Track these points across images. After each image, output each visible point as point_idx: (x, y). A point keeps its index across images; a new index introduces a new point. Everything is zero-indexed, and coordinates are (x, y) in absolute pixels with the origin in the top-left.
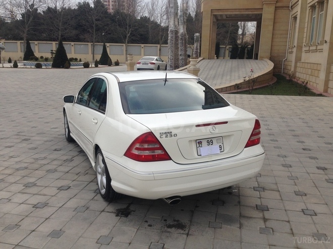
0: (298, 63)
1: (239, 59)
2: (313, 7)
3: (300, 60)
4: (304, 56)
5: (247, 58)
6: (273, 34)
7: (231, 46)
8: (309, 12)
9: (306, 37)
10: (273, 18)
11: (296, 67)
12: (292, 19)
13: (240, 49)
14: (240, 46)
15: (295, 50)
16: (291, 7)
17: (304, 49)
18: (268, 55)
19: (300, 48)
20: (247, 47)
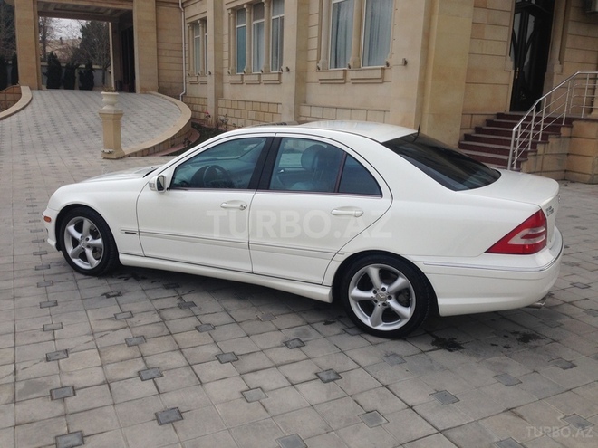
0: (220, 102)
1: (66, 88)
2: (238, 11)
3: (222, 95)
4: (229, 90)
5: (81, 88)
6: (158, 49)
7: (46, 64)
8: (229, 19)
9: (229, 59)
10: (154, 20)
11: (217, 107)
12: (187, 26)
13: (64, 70)
14: (64, 65)
15: (211, 80)
16: (182, 4)
17: (227, 78)
18: (155, 84)
19: (219, 76)
20: (77, 67)
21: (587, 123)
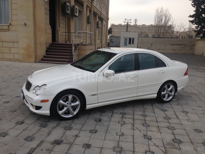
21: (82, 46)
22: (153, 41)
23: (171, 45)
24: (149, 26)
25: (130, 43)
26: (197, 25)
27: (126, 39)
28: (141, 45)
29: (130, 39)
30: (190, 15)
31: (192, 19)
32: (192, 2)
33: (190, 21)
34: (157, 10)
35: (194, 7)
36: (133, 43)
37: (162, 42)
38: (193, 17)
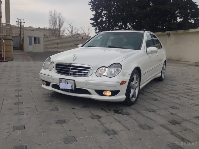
22: (58, 40)
23: (75, 44)
24: (37, 28)
25: (35, 43)
26: (95, 27)
27: (30, 39)
28: (47, 45)
29: (35, 38)
30: (91, 18)
31: (93, 22)
32: (91, 7)
33: (91, 24)
34: (51, 13)
35: (93, 11)
36: (39, 43)
37: (67, 42)
38: (93, 20)
